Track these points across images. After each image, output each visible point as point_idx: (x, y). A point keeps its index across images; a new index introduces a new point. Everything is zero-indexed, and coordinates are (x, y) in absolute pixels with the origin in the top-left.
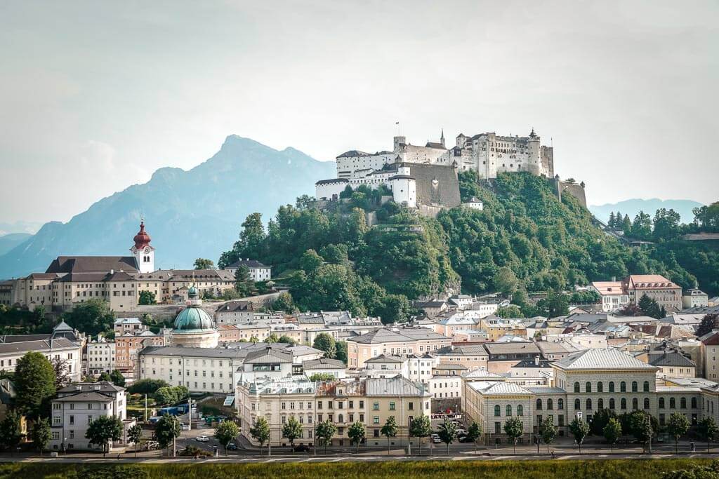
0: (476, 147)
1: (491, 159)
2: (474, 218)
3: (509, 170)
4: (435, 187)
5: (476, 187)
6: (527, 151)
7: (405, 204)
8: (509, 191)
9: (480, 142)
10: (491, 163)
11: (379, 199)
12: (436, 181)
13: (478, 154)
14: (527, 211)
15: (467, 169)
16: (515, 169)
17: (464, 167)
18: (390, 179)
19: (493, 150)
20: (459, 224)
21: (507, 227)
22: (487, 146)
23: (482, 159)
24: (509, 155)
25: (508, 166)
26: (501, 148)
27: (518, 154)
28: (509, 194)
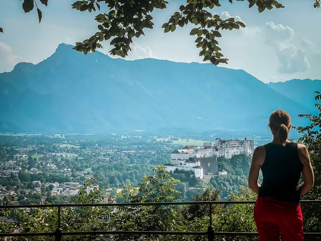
0: (223, 146)
1: (230, 151)
2: (224, 180)
3: (237, 154)
4: (209, 166)
5: (224, 163)
6: (243, 145)
7: (199, 178)
8: (236, 163)
9: (226, 144)
10: (229, 152)
11: (189, 176)
12: (209, 164)
13: (225, 149)
14: (244, 172)
15: (220, 156)
16: (239, 153)
17: (219, 155)
18: (193, 167)
19: (230, 147)
20: (219, 184)
21: (237, 183)
22: (228, 146)
23: (226, 151)
24: (236, 148)
25: (236, 152)
26: (233, 146)
27: (240, 147)
28: (236, 165)
